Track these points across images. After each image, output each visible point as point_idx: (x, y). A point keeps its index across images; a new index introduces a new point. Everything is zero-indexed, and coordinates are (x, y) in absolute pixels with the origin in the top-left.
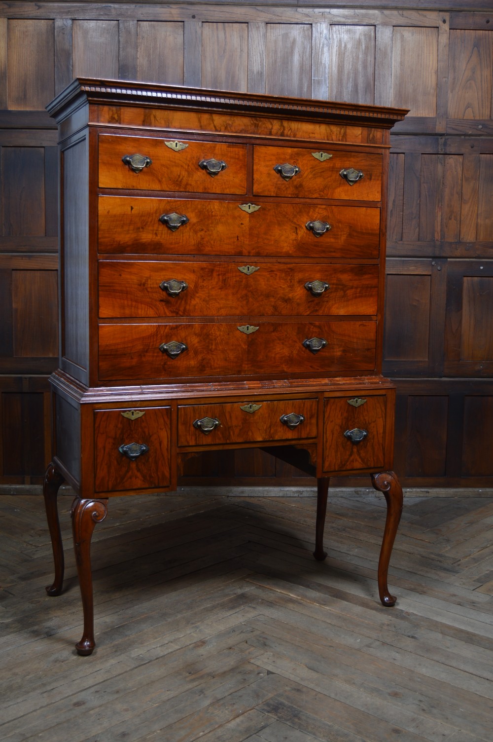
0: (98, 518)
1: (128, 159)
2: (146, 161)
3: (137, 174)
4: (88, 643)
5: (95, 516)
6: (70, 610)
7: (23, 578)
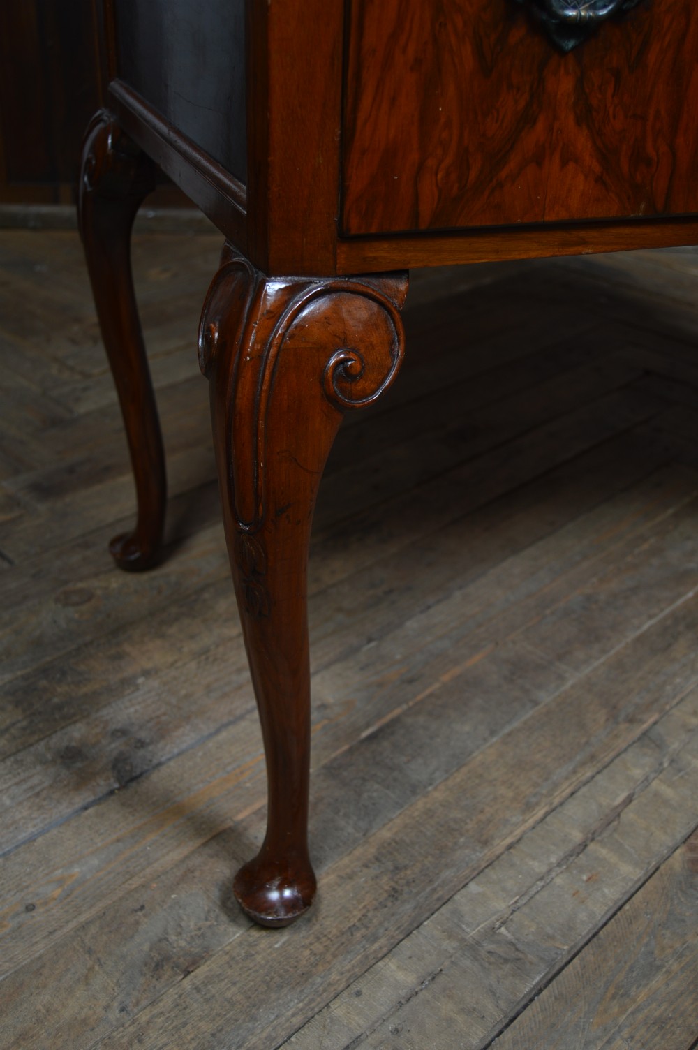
0: (360, 386)
4: (287, 893)
5: (345, 373)
6: (192, 637)
7: (46, 490)
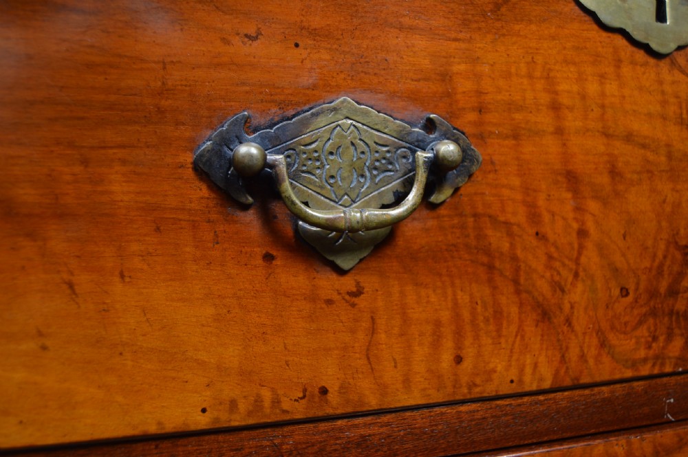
1: (249, 150)
2: (422, 156)
3: (348, 283)
